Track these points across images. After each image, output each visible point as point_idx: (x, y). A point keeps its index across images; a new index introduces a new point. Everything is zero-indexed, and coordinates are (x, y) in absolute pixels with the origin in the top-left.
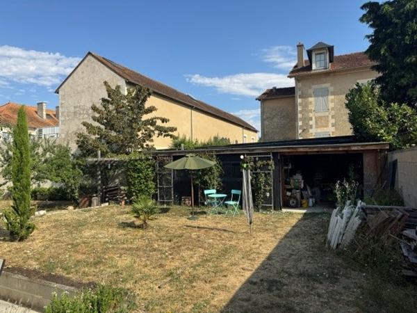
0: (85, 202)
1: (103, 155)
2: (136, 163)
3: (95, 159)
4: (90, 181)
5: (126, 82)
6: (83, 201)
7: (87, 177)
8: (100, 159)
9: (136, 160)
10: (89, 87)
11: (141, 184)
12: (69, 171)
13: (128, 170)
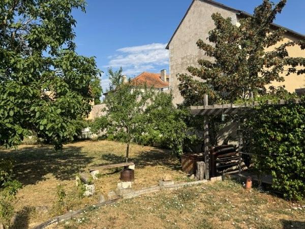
0: (189, 165)
1: (211, 101)
2: (277, 112)
3: (201, 108)
4: (195, 136)
5: (237, 15)
6: (187, 163)
7: (191, 130)
8: (207, 107)
9: (278, 107)
10: (196, 34)
11: (291, 155)
12: (170, 122)
13: (260, 124)
